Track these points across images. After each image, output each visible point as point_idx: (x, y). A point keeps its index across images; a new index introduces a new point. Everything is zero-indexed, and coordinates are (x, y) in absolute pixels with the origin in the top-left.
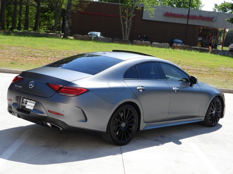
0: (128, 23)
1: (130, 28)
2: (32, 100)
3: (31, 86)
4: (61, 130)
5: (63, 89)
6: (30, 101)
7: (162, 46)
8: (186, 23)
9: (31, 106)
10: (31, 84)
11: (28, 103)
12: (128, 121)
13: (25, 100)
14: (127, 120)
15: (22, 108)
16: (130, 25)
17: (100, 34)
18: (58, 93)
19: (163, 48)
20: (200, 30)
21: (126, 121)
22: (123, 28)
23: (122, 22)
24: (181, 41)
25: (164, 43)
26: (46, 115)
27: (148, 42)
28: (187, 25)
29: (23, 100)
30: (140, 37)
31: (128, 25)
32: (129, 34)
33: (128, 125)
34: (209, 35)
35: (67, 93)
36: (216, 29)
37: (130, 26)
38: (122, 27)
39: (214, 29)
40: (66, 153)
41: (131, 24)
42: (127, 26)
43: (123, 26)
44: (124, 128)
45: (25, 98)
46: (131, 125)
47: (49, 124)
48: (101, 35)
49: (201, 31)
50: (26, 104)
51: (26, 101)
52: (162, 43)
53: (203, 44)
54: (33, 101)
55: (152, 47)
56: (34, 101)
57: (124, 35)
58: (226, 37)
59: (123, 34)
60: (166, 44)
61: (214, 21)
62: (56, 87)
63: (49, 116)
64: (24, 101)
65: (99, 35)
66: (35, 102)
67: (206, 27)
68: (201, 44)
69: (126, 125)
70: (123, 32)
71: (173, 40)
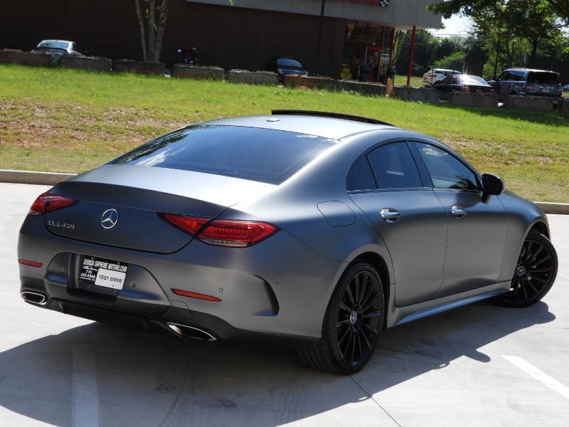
0: (157, 13)
1: (163, 28)
2: (115, 262)
3: (108, 224)
4: (214, 342)
5: (210, 229)
6: (106, 264)
7: (258, 80)
8: (319, 14)
9: (115, 280)
10: (106, 216)
11: (101, 272)
12: (363, 308)
13: (88, 263)
14: (361, 304)
15: (80, 285)
16: (163, 19)
17: (74, 45)
18: (199, 239)
19: (262, 84)
20: (347, 31)
21: (360, 307)
22: (142, 30)
23: (138, 11)
24: (297, 64)
25: (260, 72)
26: (167, 304)
27: (219, 68)
28: (322, 19)
29: (82, 265)
30: (182, 53)
31: (157, 20)
32: (159, 45)
33: (363, 317)
34: (372, 44)
35: (223, 239)
36: (388, 28)
37: (163, 21)
38: (139, 27)
39: (383, 27)
40: (234, 405)
41: (165, 19)
42: (152, 22)
43: (141, 23)
44: (355, 325)
45: (89, 258)
46: (368, 316)
47: (174, 328)
48: (74, 48)
49: (349, 34)
50: (95, 273)
51: (94, 267)
52: (258, 72)
53: (357, 71)
54: (117, 267)
55: (230, 82)
56: (122, 264)
57: (147, 48)
58: (402, 48)
59: (144, 47)
60: (267, 72)
61: (383, 5)
62: (188, 222)
63: (176, 304)
64: (86, 268)
65: (70, 51)
66: (125, 269)
67: (363, 22)
68: (351, 71)
69: (359, 316)
70: (143, 41)
71: (276, 61)
